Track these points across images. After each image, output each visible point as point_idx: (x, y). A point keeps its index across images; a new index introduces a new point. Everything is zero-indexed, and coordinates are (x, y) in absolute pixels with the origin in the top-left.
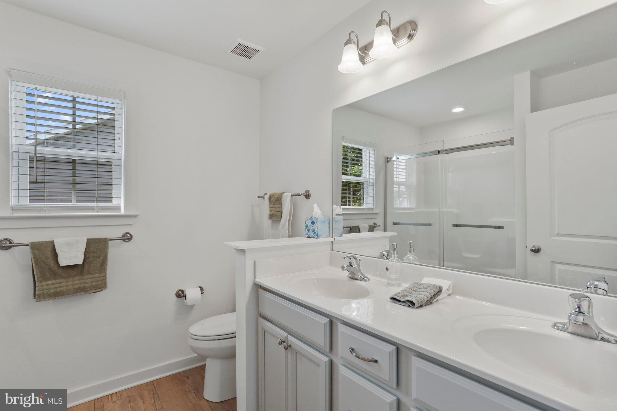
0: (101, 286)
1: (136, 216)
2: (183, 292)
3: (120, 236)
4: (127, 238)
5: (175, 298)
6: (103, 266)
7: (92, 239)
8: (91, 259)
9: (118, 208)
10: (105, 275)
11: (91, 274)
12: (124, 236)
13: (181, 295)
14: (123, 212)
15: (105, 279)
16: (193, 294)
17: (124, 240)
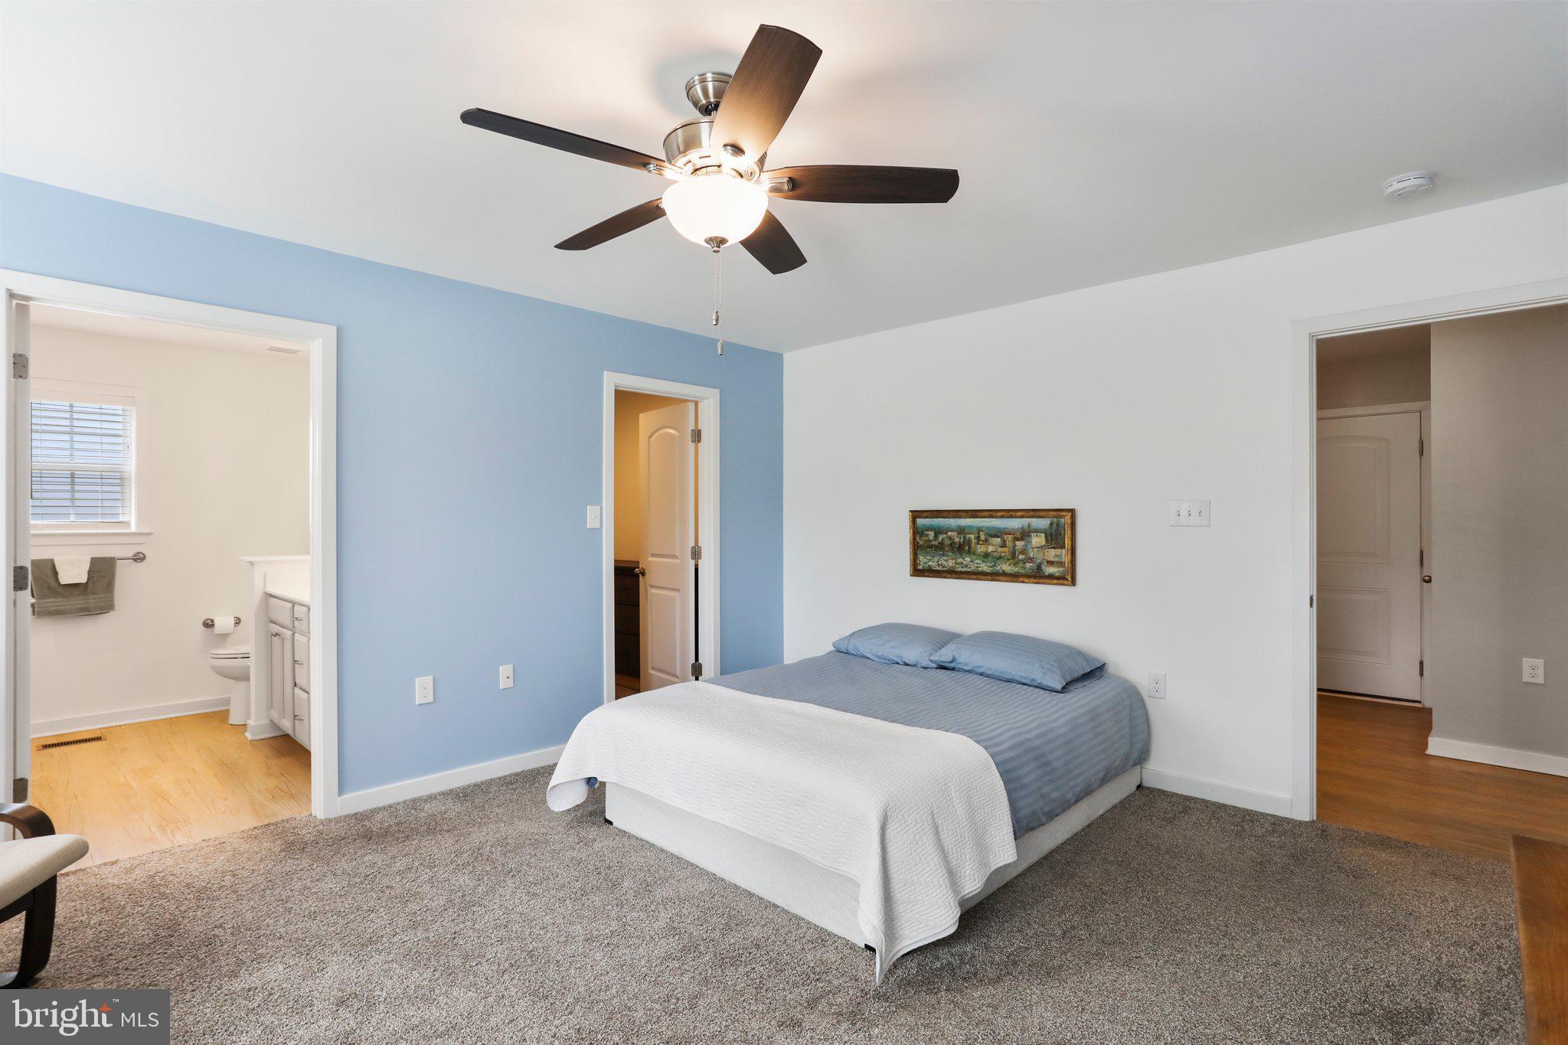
0: (107, 607)
1: (150, 534)
2: (212, 621)
3: (130, 554)
4: (139, 558)
5: (204, 628)
6: (109, 586)
7: (96, 558)
8: (95, 579)
9: (127, 524)
10: (112, 596)
11: (96, 594)
12: (135, 555)
13: (209, 624)
14: (133, 529)
15: (112, 600)
16: (223, 623)
17: (135, 560)
